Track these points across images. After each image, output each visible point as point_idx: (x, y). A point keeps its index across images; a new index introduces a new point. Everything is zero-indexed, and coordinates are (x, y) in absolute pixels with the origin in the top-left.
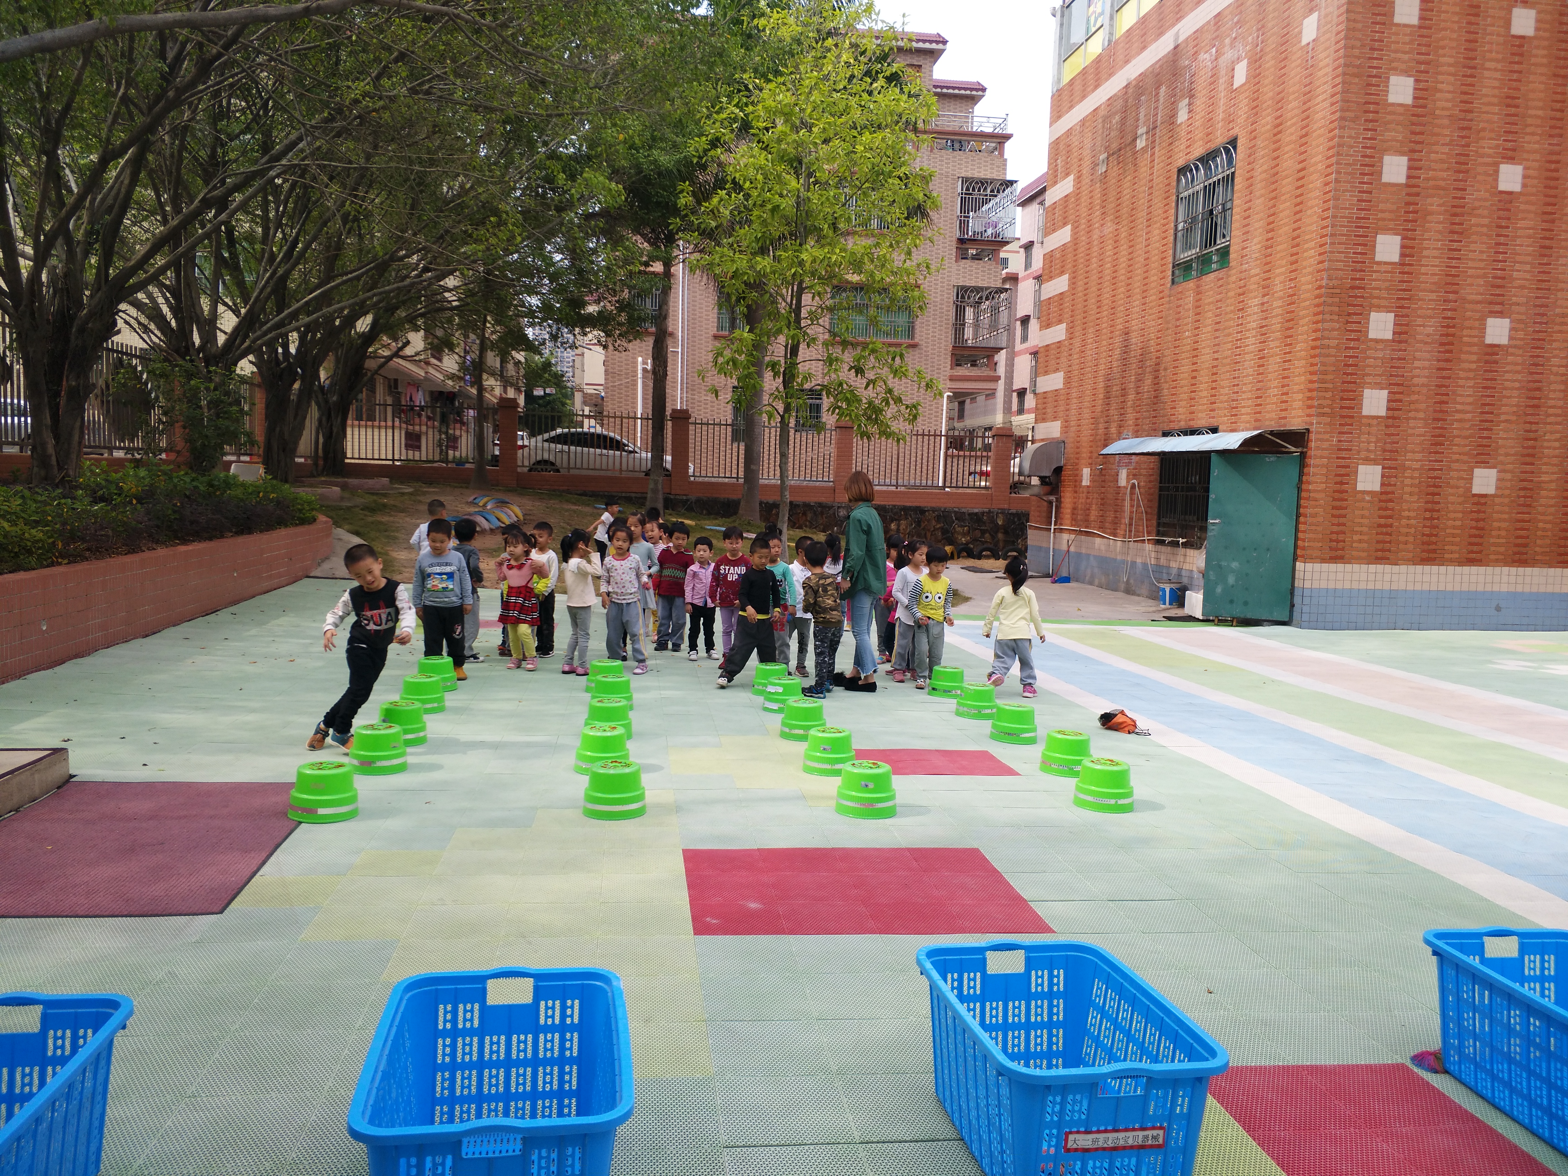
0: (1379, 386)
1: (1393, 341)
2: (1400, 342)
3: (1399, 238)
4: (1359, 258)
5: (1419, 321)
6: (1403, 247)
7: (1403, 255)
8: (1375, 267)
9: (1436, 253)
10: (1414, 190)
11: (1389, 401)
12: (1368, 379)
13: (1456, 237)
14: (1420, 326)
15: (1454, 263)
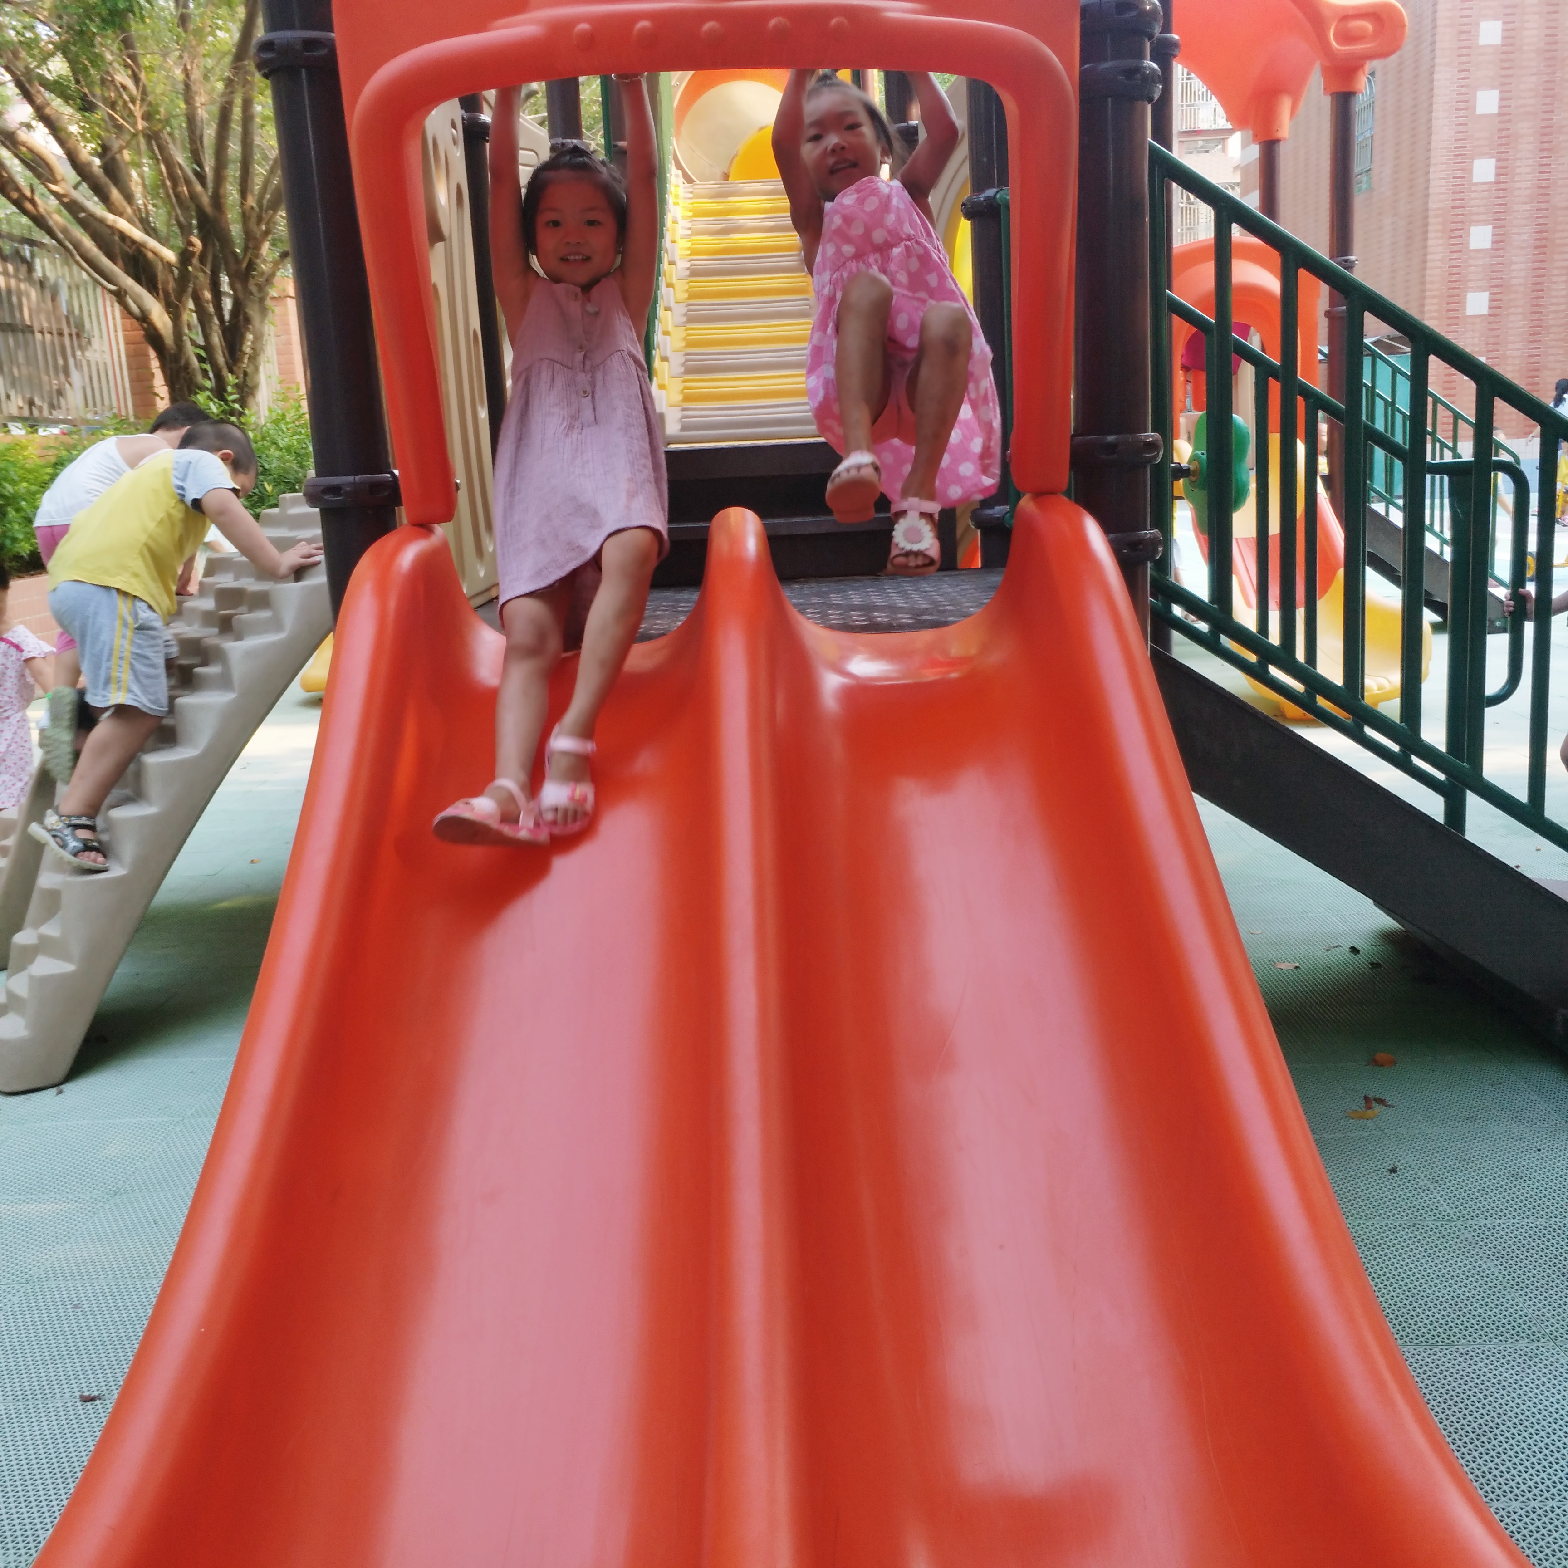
0: (1482, 289)
1: (1492, 249)
2: (1497, 249)
3: (1494, 160)
4: (1459, 181)
5: (1514, 230)
6: (1497, 168)
7: (1498, 175)
8: (1473, 188)
9: (1529, 170)
10: (1507, 117)
11: (1490, 301)
12: (1470, 284)
13: (1545, 154)
14: (1514, 234)
15: (1545, 176)
